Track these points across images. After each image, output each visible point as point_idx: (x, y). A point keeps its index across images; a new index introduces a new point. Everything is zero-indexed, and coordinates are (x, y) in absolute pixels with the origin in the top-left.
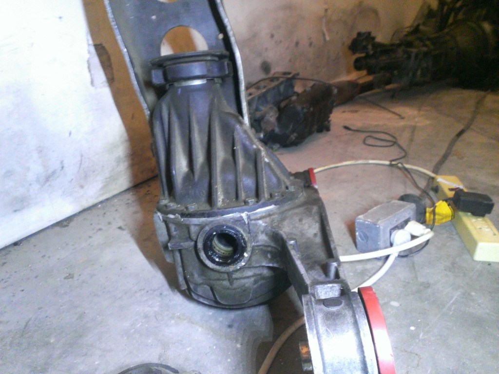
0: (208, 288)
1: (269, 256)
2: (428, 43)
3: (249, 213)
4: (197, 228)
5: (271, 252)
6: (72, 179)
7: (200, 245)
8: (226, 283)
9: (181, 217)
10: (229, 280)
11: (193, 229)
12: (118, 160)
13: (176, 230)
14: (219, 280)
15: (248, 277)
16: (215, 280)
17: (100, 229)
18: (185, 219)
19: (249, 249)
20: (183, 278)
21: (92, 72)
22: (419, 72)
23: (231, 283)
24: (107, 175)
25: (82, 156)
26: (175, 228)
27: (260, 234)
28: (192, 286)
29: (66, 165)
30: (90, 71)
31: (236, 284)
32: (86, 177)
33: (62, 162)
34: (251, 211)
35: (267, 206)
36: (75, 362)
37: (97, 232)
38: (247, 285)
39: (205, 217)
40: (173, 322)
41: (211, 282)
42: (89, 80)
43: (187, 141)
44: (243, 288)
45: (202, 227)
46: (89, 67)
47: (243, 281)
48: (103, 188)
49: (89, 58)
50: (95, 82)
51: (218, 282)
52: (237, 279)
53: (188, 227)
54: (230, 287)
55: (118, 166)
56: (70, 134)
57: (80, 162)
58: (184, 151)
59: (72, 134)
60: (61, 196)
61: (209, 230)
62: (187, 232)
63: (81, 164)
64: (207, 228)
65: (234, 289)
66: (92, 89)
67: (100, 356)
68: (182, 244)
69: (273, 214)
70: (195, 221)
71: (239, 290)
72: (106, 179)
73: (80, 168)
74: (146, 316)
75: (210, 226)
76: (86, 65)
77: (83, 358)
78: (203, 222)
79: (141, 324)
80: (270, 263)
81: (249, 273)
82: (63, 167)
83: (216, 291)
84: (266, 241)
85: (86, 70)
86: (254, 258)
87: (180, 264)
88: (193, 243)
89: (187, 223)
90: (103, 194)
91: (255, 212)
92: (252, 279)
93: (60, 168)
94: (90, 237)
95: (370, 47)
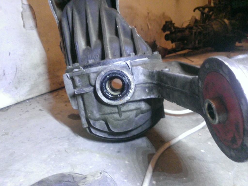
0: (104, 122)
1: (147, 90)
2: (200, 27)
3: (131, 61)
4: (95, 75)
5: (148, 88)
6: (10, 82)
7: (98, 86)
8: (116, 116)
9: (84, 69)
10: (119, 113)
11: (92, 76)
12: (40, 75)
13: (79, 81)
14: (112, 113)
15: (132, 110)
16: (109, 114)
17: (28, 111)
18: (86, 69)
19: (133, 86)
20: (85, 119)
21: (24, 20)
22: (197, 42)
23: (120, 115)
24: (33, 83)
25: (17, 69)
26: (79, 80)
27: (140, 75)
28: (92, 122)
29: (6, 73)
30: (23, 19)
31: (124, 115)
32: (19, 82)
33: (4, 71)
34: (133, 60)
35: (143, 58)
36: (5, 181)
37: (25, 112)
38: (131, 117)
39: (101, 66)
40: (78, 153)
41: (106, 116)
42: (22, 24)
43: (85, 28)
44: (129, 119)
45: (98, 73)
46: (22, 17)
47: (128, 113)
48: (29, 91)
49: (22, 11)
50: (26, 26)
51: (111, 115)
52: (124, 112)
53: (88, 76)
54: (120, 118)
55: (39, 78)
56: (10, 54)
57: (15, 72)
58: (83, 35)
59: (11, 54)
60: (3, 92)
61: (104, 74)
62: (87, 80)
63: (16, 74)
64: (103, 73)
65: (123, 120)
66: (24, 30)
67: (24, 176)
68: (84, 89)
69: (147, 64)
70: (94, 69)
71: (125, 120)
72: (31, 85)
73: (15, 76)
74: (59, 151)
75: (105, 71)
76: (21, 15)
77: (11, 178)
78: (99, 69)
79: (55, 155)
80: (148, 95)
81: (132, 106)
82: (4, 74)
83: (109, 122)
84: (144, 80)
85: (21, 18)
86: (136, 94)
87: (83, 108)
88: (92, 88)
89: (88, 72)
90: (29, 95)
91: (135, 61)
92: (135, 112)
93: (3, 75)
94: (20, 115)
95: (172, 28)
